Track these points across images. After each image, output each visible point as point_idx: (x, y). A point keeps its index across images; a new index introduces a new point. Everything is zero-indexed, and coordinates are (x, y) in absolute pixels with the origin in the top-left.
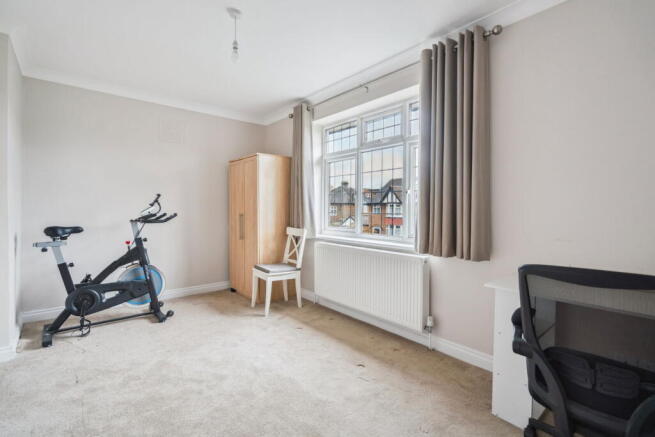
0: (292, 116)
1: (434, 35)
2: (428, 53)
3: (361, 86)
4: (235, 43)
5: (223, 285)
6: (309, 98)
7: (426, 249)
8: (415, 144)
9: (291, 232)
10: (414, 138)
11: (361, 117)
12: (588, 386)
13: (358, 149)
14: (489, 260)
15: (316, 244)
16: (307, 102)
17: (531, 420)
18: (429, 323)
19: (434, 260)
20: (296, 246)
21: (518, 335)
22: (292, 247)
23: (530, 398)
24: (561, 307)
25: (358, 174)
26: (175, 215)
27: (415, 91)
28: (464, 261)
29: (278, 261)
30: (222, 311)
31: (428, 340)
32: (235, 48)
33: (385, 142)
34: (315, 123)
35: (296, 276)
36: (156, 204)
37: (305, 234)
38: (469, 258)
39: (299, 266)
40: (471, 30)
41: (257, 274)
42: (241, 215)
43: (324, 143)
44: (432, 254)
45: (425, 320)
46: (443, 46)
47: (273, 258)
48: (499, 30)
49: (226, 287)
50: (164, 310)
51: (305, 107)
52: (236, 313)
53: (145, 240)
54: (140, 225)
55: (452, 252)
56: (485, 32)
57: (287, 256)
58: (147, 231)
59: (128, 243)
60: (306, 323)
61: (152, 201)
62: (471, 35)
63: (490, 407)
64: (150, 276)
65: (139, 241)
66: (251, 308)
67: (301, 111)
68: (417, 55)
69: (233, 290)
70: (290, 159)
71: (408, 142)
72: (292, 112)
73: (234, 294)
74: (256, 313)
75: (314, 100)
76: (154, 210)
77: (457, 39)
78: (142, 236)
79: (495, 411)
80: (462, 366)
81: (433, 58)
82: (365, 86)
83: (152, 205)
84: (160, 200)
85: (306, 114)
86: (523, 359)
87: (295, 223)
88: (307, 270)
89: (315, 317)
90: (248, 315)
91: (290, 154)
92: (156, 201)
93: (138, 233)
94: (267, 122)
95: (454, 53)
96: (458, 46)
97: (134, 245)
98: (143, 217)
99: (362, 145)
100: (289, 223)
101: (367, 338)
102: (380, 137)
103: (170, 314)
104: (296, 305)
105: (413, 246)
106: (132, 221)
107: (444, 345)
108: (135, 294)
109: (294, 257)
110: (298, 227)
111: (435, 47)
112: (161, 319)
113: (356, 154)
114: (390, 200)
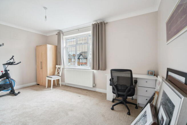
0: (57, 34)
1: (94, 21)
2: (93, 25)
3: (77, 29)
4: (46, 16)
5: (35, 83)
6: (62, 30)
7: (93, 69)
8: (90, 44)
9: (57, 66)
10: (90, 43)
11: (76, 37)
12: (120, 89)
13: (76, 45)
14: (106, 70)
15: (65, 69)
16: (62, 31)
17: (113, 99)
18: (94, 85)
19: (95, 71)
20: (59, 70)
21: (111, 82)
22: (58, 70)
23: (113, 94)
24: (118, 77)
25: (76, 51)
26: (20, 62)
27: (90, 32)
28: (101, 71)
29: (54, 75)
30: (37, 90)
31: (94, 89)
32: (46, 18)
33: (83, 43)
34: (64, 37)
35: (59, 78)
36: (12, 59)
37: (62, 67)
38: (102, 70)
39: (60, 75)
40: (102, 22)
41: (47, 78)
42: (41, 62)
43: (66, 43)
44: (94, 70)
45: (93, 85)
46: (96, 24)
47: (52, 74)
48: (107, 23)
49: (36, 84)
50: (16, 92)
51: (61, 32)
52: (41, 90)
53: (9, 70)
54: (6, 66)
55: (99, 69)
56: (104, 23)
57: (56, 73)
58: (9, 67)
59: (2, 72)
60: (63, 90)
61: (10, 58)
62: (102, 23)
63: (106, 99)
64: (11, 81)
65: (6, 71)
66: (46, 89)
67: (59, 33)
68: (91, 24)
69: (38, 85)
70: (57, 46)
71: (88, 44)
72: (57, 33)
73: (39, 86)
74: (48, 89)
75: (64, 31)
76: (12, 61)
77: (99, 23)
78: (7, 69)
79: (107, 99)
80: (101, 93)
81: (94, 26)
82: (78, 29)
83: (11, 59)
84: (13, 58)
85: (61, 34)
86: (111, 86)
87: (59, 64)
88: (63, 76)
89: (66, 88)
90: (46, 90)
91: (57, 45)
92: (12, 58)
93: (6, 68)
94: (48, 35)
95: (99, 26)
96: (99, 24)
97: (5, 72)
98: (8, 63)
99: (77, 44)
100: (57, 64)
101: (80, 91)
102: (82, 42)
103: (19, 93)
104: (60, 86)
105: (90, 69)
106: (3, 64)
107: (97, 90)
108: (6, 88)
109: (59, 73)
110: (60, 65)
111: (95, 24)
112: (16, 95)
113: (76, 46)
114: (81, 58)
